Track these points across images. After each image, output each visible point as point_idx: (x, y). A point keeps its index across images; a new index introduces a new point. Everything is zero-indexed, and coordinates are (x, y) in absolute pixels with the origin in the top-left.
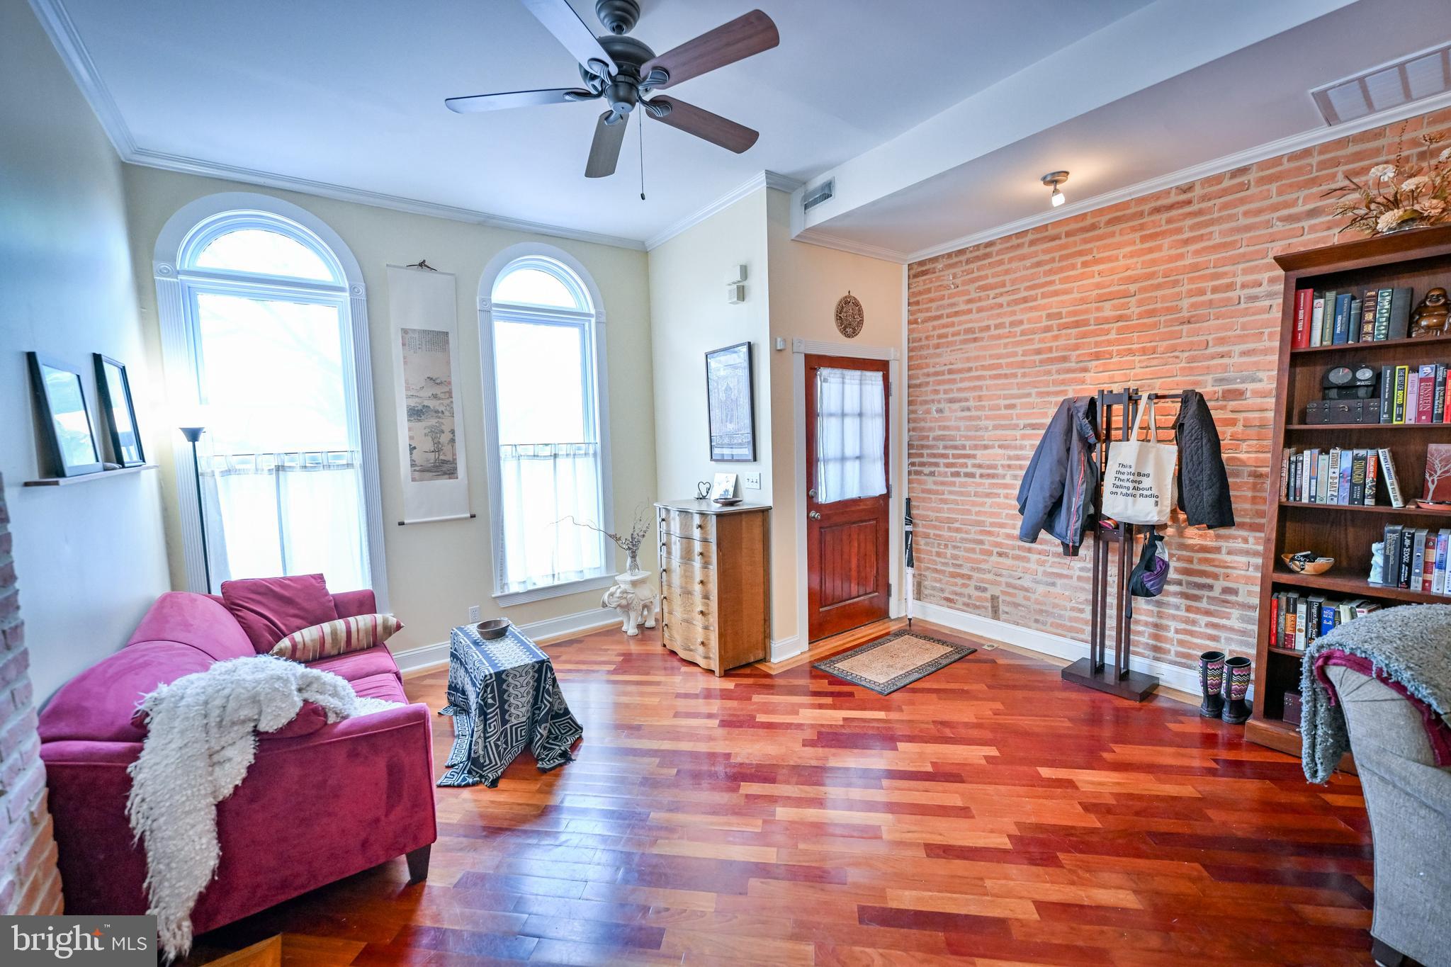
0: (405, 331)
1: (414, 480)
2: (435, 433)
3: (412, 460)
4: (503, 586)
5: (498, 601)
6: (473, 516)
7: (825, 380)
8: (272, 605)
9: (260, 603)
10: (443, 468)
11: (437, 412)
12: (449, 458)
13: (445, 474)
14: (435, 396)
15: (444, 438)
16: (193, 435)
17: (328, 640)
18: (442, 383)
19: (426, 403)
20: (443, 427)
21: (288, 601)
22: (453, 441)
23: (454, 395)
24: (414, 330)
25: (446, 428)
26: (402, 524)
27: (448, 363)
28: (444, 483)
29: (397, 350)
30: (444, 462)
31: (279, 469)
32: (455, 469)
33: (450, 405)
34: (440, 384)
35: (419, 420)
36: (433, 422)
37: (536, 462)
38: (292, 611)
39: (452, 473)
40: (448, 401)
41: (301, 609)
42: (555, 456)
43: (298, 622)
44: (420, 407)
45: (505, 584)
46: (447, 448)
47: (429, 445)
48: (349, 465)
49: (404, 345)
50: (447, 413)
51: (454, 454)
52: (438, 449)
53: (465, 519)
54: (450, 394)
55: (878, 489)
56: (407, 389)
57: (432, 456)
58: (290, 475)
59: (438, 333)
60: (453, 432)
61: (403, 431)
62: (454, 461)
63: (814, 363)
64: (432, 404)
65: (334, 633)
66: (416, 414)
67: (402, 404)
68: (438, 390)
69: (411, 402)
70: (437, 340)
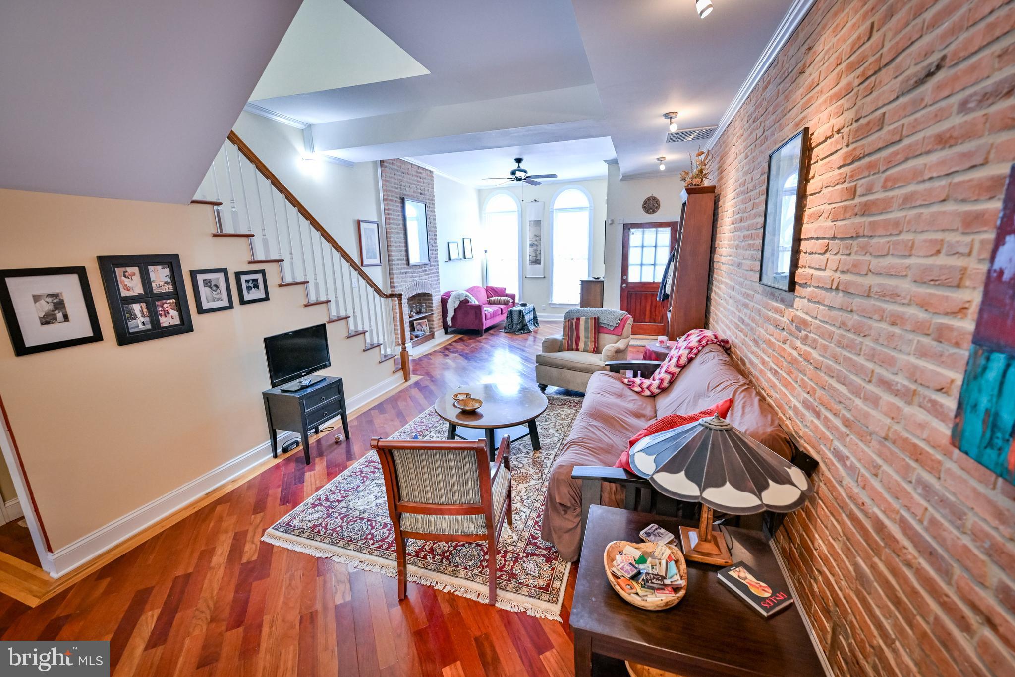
0: (529, 222)
1: (529, 265)
2: (536, 251)
3: (530, 259)
5: (550, 304)
6: (545, 277)
7: (633, 233)
9: (491, 291)
10: (536, 261)
11: (537, 245)
14: (536, 240)
15: (538, 253)
16: (486, 252)
19: (533, 242)
20: (538, 249)
21: (495, 290)
22: (540, 253)
23: (542, 239)
24: (531, 222)
26: (525, 277)
27: (541, 230)
28: (537, 266)
30: (538, 260)
32: (541, 262)
34: (538, 237)
35: (531, 247)
36: (535, 248)
39: (539, 264)
40: (540, 242)
41: (499, 293)
43: (499, 296)
45: (552, 299)
46: (539, 256)
47: (534, 255)
49: (529, 226)
50: (539, 245)
51: (540, 258)
52: (536, 256)
53: (543, 277)
54: (540, 239)
55: (659, 279)
56: (529, 238)
57: (534, 258)
59: (539, 221)
60: (540, 251)
61: (528, 250)
62: (540, 260)
63: (627, 227)
64: (535, 242)
65: (497, 299)
66: (531, 245)
67: (528, 243)
68: (537, 238)
69: (531, 242)
70: (538, 223)
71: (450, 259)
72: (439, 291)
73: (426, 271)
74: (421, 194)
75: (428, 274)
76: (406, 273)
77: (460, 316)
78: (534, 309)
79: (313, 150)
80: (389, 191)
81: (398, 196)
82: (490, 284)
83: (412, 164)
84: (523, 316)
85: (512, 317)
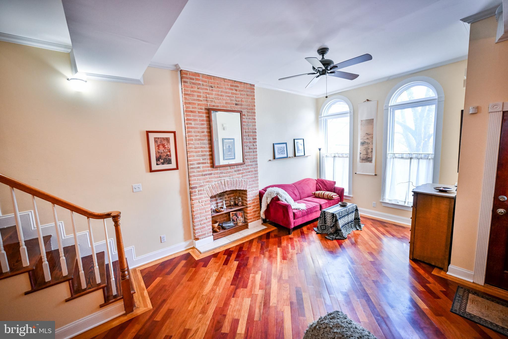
0: (362, 121)
1: (360, 162)
2: (367, 149)
3: (360, 157)
4: (383, 199)
5: (382, 204)
6: (376, 175)
8: (323, 185)
9: (321, 184)
10: (367, 159)
11: (368, 143)
12: (370, 156)
13: (369, 161)
14: (368, 139)
15: (369, 151)
16: (320, 150)
17: (320, 194)
18: (370, 134)
19: (365, 141)
20: (369, 148)
21: (325, 184)
22: (372, 152)
23: (373, 138)
24: (364, 120)
25: (370, 148)
26: (356, 173)
27: (373, 128)
28: (368, 164)
29: (359, 127)
30: (369, 158)
31: (334, 157)
32: (372, 160)
33: (372, 142)
35: (363, 146)
36: (366, 146)
37: (402, 160)
38: (325, 187)
39: (371, 161)
40: (371, 140)
41: (327, 187)
42: (411, 158)
43: (325, 190)
44: (363, 142)
45: (384, 199)
46: (370, 154)
47: (365, 153)
48: (347, 157)
49: (361, 125)
50: (371, 143)
51: (372, 156)
52: (367, 154)
53: (373, 175)
54: (372, 137)
56: (361, 137)
57: (365, 156)
58: (337, 158)
59: (370, 120)
60: (372, 149)
61: (359, 148)
62: (372, 158)
64: (367, 141)
65: (321, 193)
66: (363, 144)
67: (359, 141)
68: (369, 137)
69: (362, 141)
70: (370, 122)
71: (274, 158)
72: (257, 186)
73: (239, 170)
74: (236, 104)
75: (242, 173)
76: (211, 174)
77: (272, 210)
78: (357, 210)
79: (76, 71)
80: (190, 103)
81: (204, 107)
82: (323, 178)
83: (224, 79)
84: (337, 220)
85: (325, 219)
